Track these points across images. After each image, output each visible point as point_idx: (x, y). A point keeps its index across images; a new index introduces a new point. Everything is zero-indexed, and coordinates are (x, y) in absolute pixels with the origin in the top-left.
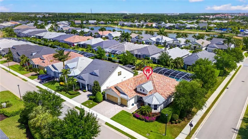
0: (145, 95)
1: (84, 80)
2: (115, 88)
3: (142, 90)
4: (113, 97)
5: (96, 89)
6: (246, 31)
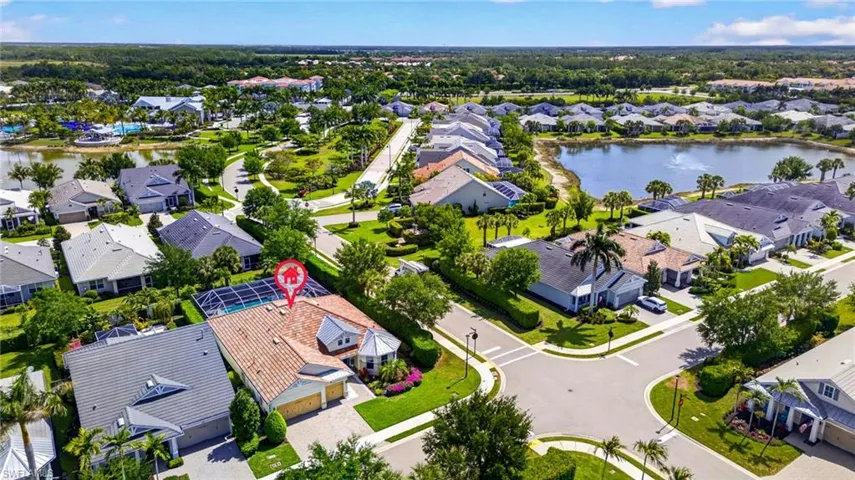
0: (357, 346)
3: (344, 342)
4: (299, 401)
6: (96, 128)
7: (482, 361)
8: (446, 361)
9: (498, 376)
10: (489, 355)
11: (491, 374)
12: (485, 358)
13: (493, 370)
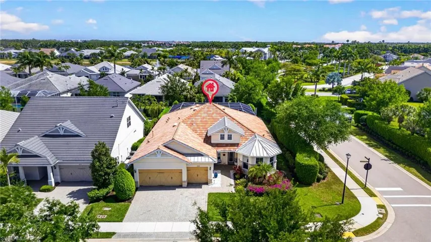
0: (237, 145)
1: (39, 157)
2: (165, 146)
3: (226, 137)
4: (161, 172)
5: (108, 168)
6: (216, 57)
7: (372, 195)
8: (329, 185)
9: (385, 215)
10: (383, 193)
11: (376, 210)
12: (376, 193)
13: (380, 207)
